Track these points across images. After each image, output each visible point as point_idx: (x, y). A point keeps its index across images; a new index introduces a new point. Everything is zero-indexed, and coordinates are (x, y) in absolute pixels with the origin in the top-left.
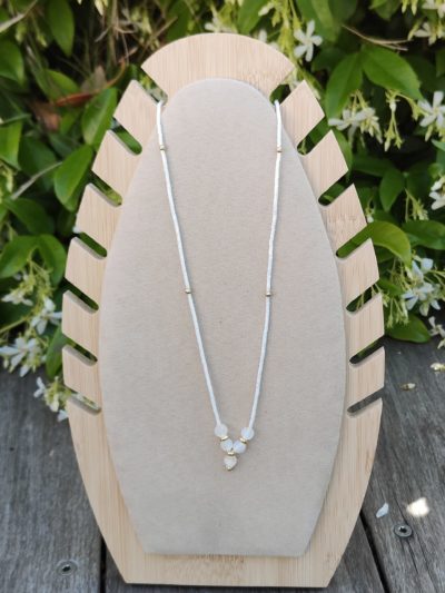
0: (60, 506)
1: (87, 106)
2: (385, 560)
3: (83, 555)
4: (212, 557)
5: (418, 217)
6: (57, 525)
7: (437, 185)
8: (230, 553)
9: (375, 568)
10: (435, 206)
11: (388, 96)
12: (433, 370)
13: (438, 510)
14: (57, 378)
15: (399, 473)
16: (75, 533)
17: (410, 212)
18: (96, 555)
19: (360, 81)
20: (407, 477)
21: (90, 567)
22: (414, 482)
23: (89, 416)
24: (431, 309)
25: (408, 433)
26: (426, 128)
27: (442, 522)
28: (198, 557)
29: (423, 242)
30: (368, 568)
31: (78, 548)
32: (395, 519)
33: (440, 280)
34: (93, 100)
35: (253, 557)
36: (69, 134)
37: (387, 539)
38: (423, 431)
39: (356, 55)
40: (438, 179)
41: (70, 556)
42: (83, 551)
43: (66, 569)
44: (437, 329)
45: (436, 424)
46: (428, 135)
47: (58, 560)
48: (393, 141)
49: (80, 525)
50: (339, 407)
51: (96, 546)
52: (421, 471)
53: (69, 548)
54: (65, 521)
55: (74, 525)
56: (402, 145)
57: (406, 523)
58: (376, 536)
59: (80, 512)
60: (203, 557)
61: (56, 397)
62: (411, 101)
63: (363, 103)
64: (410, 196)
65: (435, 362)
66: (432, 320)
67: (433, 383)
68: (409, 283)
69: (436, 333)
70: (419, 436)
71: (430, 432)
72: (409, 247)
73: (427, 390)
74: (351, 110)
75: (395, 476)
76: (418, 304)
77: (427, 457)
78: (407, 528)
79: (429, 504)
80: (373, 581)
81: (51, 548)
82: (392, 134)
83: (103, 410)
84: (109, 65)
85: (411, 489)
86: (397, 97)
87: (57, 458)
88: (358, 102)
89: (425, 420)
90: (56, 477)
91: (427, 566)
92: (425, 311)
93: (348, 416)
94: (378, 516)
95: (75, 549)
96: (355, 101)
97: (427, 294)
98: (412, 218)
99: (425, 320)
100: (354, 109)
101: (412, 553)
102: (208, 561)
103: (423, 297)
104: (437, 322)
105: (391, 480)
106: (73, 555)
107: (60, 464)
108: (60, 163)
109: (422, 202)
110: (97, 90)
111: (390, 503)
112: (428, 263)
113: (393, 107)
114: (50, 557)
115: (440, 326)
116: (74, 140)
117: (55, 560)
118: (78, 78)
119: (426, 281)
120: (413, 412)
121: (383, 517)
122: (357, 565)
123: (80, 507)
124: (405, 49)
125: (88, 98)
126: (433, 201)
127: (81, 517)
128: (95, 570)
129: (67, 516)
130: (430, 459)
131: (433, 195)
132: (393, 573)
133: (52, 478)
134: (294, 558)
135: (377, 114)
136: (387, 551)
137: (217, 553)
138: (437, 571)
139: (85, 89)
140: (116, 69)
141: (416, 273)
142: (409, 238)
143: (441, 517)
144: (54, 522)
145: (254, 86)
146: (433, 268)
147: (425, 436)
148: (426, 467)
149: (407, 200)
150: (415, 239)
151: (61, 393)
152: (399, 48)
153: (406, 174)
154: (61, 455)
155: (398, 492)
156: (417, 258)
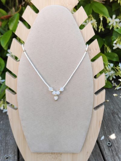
0: (5, 138)
1: (10, 19)
2: (104, 153)
3: (12, 153)
4: (52, 153)
5: (108, 52)
6: (4, 144)
7: (115, 42)
8: (58, 152)
9: (101, 156)
10: (114, 48)
11: (100, 16)
12: (114, 96)
13: (119, 137)
14: (2, 100)
15: (106, 126)
16: (9, 147)
17: (106, 50)
18: (16, 153)
19: (91, 11)
20: (109, 128)
21: (14, 157)
22: (111, 129)
23: (14, 110)
24: (113, 78)
25: (108, 115)
26: (110, 26)
27: (120, 141)
28: (47, 153)
29: (110, 59)
30: (99, 156)
31: (10, 151)
32: (106, 140)
33: (115, 70)
34: (12, 17)
35: (64, 153)
36: (5, 27)
37: (104, 146)
38: (112, 114)
39: (90, 4)
40: (115, 40)
41: (8, 154)
42: (12, 152)
43: (7, 158)
44: (114, 84)
45: (116, 112)
46: (111, 28)
47: (4, 155)
48: (101, 29)
49: (11, 144)
50: (91, 107)
51: (16, 150)
52: (113, 126)
53: (8, 151)
54: (6, 143)
55: (9, 144)
56: (104, 31)
57: (110, 141)
58: (101, 146)
59: (11, 140)
60: (49, 153)
61: (2, 105)
62: (106, 17)
63: (93, 18)
64: (106, 46)
65: (114, 94)
66: (113, 82)
67: (114, 100)
68: (107, 71)
69: (114, 85)
70: (111, 115)
71: (115, 114)
72: (107, 60)
73: (112, 102)
74: (89, 20)
75: (105, 127)
76: (109, 77)
77: (114, 122)
78: (110, 143)
79: (116, 135)
80: (101, 159)
81: (2, 151)
82: (101, 27)
83: (18, 109)
84: (16, 7)
85: (110, 131)
86: (103, 16)
87: (3, 124)
88: (91, 18)
89: (113, 111)
90: (3, 129)
91: (117, 154)
92: (111, 79)
93: (94, 110)
94: (101, 139)
95: (10, 152)
96: (90, 18)
97: (112, 74)
98: (107, 52)
99: (111, 81)
100: (90, 20)
101: (112, 151)
102: (50, 154)
103: (111, 75)
104: (114, 82)
105: (104, 128)
106: (9, 153)
107: (4, 126)
108: (2, 36)
109: (110, 47)
110: (13, 14)
111: (104, 136)
112: (112, 65)
113: (102, 19)
114: (2, 154)
115: (115, 83)
116: (6, 29)
117: (3, 155)
118: (7, 11)
119: (112, 70)
120: (109, 109)
121: (103, 140)
122: (96, 155)
123: (11, 139)
124: (104, 3)
125: (10, 17)
126: (114, 46)
127: (11, 142)
128: (16, 158)
129: (7, 142)
130: (115, 122)
131: (114, 45)
132: (107, 157)
133: (2, 130)
134: (77, 153)
135: (96, 21)
136: (104, 150)
137: (53, 152)
138: (120, 156)
139: (9, 14)
140: (18, 8)
141: (109, 68)
142: (107, 57)
143: (120, 139)
144: (3, 144)
145: (66, 8)
146: (114, 66)
147: (113, 115)
148: (114, 125)
149: (105, 47)
150: (108, 58)
151: (4, 104)
152: (102, 3)
153: (104, 39)
154: (4, 123)
155: (106, 132)
156: (109, 63)
